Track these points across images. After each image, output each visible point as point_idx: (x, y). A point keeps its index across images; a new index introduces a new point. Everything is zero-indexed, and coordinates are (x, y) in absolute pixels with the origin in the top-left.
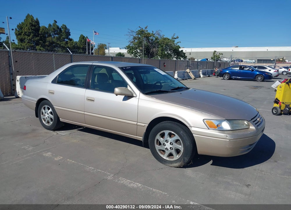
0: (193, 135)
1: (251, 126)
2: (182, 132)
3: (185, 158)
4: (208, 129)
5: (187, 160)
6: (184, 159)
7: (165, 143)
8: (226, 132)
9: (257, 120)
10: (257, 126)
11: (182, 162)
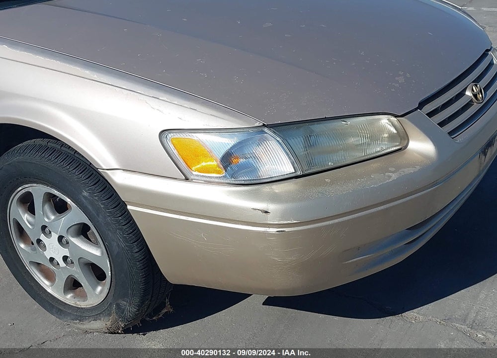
0: (129, 207)
1: (416, 140)
2: (85, 194)
3: (123, 303)
4: (187, 179)
5: (130, 308)
6: (118, 305)
7: (43, 237)
8: (266, 188)
9: (461, 94)
10: (451, 133)
11: (114, 316)
